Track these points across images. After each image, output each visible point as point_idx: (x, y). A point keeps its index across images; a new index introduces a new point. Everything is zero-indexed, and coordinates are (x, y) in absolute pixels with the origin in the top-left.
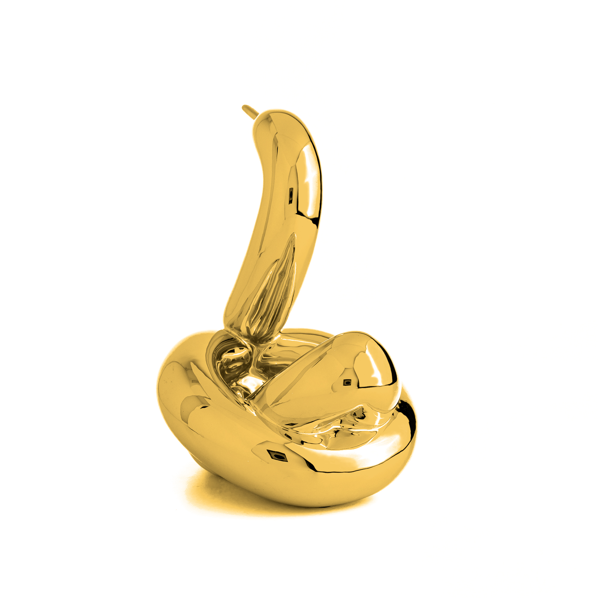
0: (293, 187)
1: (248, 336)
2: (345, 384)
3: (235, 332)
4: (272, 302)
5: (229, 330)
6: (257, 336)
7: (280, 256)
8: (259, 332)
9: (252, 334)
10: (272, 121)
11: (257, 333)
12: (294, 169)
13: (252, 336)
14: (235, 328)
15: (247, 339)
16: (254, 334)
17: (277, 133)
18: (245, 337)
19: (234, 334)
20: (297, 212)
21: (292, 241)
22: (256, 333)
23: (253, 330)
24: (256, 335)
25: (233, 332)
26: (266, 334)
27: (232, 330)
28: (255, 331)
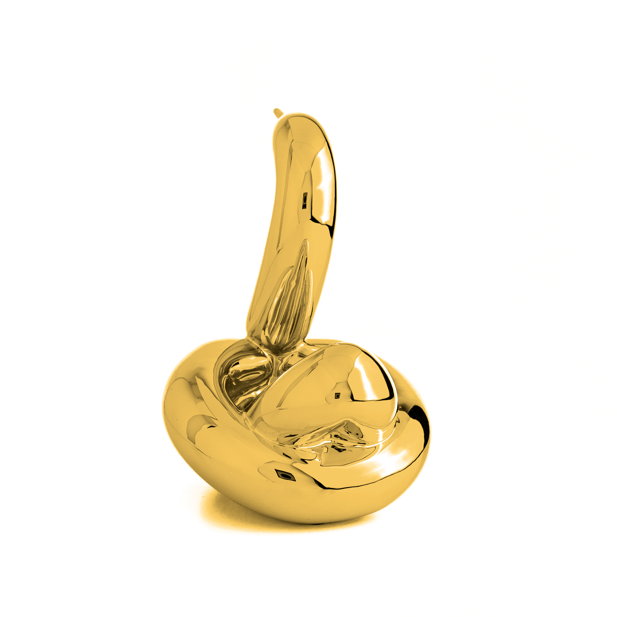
0: (307, 192)
1: (268, 345)
2: (336, 397)
3: (255, 342)
4: (290, 308)
5: (250, 340)
6: (279, 345)
7: (293, 262)
8: (281, 341)
9: (273, 342)
10: (290, 127)
11: (279, 342)
12: (308, 175)
13: (274, 345)
14: (255, 337)
15: (267, 350)
16: (275, 343)
17: (293, 140)
18: (266, 347)
19: (255, 344)
20: (310, 218)
21: (303, 248)
22: (277, 342)
23: (274, 339)
24: (277, 344)
25: (253, 342)
26: (288, 342)
27: (253, 340)
28: (275, 340)
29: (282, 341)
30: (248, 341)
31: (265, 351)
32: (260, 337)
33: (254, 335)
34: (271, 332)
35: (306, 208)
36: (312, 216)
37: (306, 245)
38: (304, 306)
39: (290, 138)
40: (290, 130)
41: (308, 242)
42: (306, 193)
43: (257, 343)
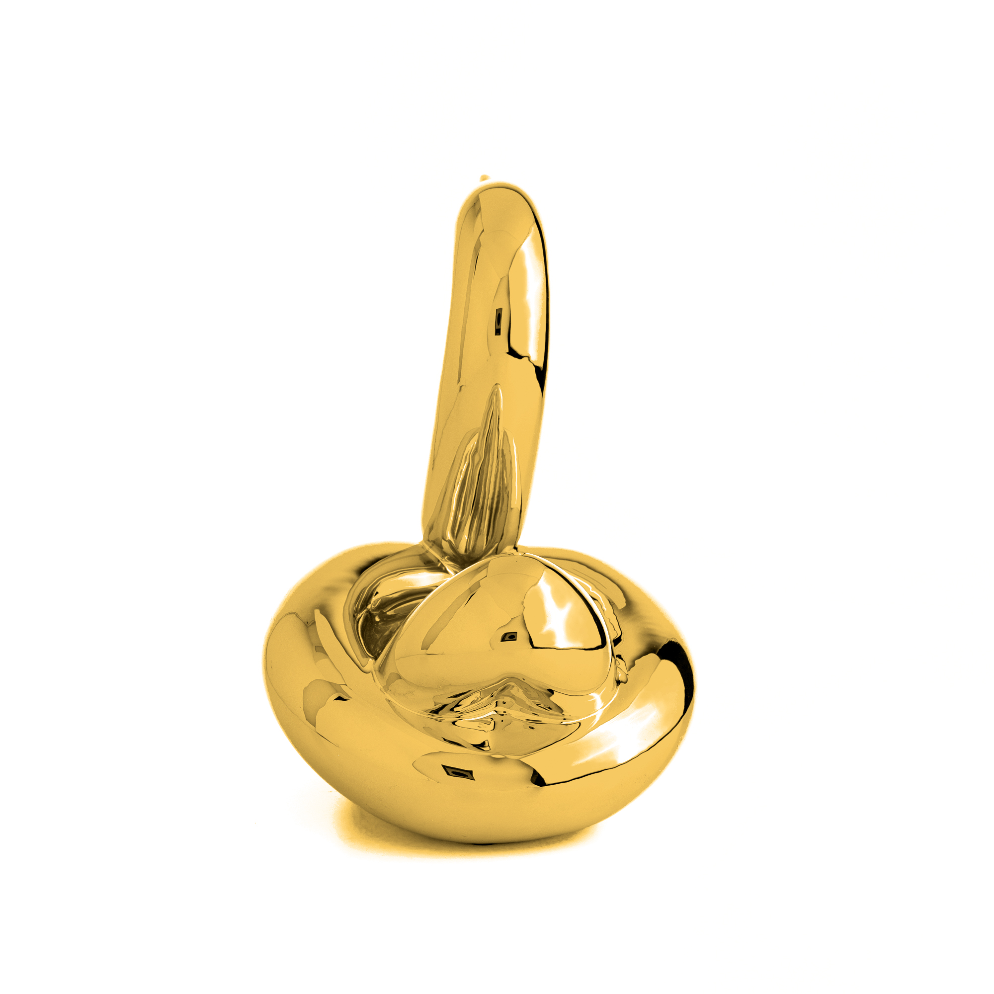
3: (434, 550)
5: (427, 547)
6: (471, 555)
9: (462, 549)
11: (470, 548)
13: (463, 555)
15: (452, 563)
16: (466, 551)
18: (452, 559)
19: (434, 554)
22: (469, 550)
24: (469, 553)
25: (431, 551)
27: (431, 547)
28: (465, 545)
29: (477, 548)
30: (423, 547)
31: (448, 565)
32: (441, 543)
33: (432, 538)
34: (456, 532)
35: (500, 334)
36: (510, 348)
37: (497, 395)
38: (506, 488)
39: (478, 228)
40: (479, 216)
41: (500, 390)
42: (501, 309)
43: (436, 552)
